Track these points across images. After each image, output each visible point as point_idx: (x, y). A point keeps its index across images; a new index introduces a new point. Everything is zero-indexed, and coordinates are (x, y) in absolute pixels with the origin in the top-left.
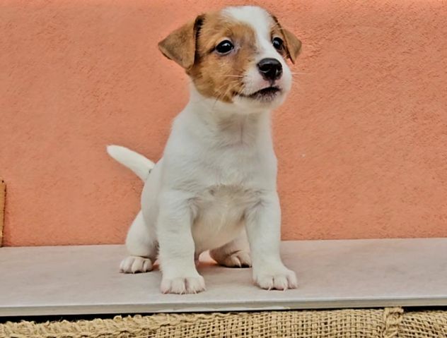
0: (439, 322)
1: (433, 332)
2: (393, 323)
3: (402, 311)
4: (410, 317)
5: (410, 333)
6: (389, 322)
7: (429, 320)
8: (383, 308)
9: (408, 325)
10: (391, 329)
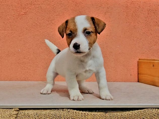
0: (31, 113)
1: (29, 117)
2: (15, 113)
3: (18, 110)
4: (21, 112)
5: (21, 117)
6: (13, 113)
7: (28, 113)
8: (13, 109)
9: (21, 114)
10: (13, 116)
